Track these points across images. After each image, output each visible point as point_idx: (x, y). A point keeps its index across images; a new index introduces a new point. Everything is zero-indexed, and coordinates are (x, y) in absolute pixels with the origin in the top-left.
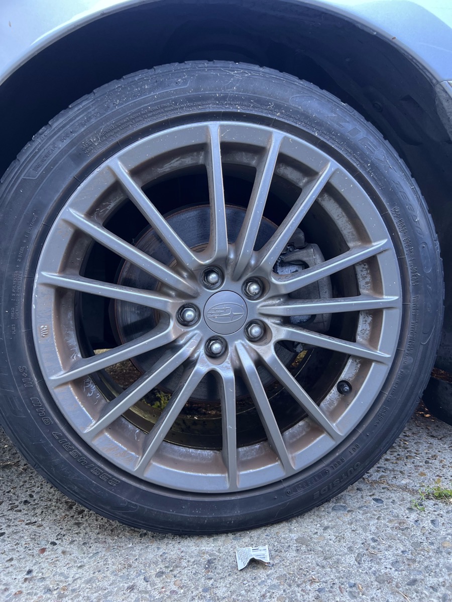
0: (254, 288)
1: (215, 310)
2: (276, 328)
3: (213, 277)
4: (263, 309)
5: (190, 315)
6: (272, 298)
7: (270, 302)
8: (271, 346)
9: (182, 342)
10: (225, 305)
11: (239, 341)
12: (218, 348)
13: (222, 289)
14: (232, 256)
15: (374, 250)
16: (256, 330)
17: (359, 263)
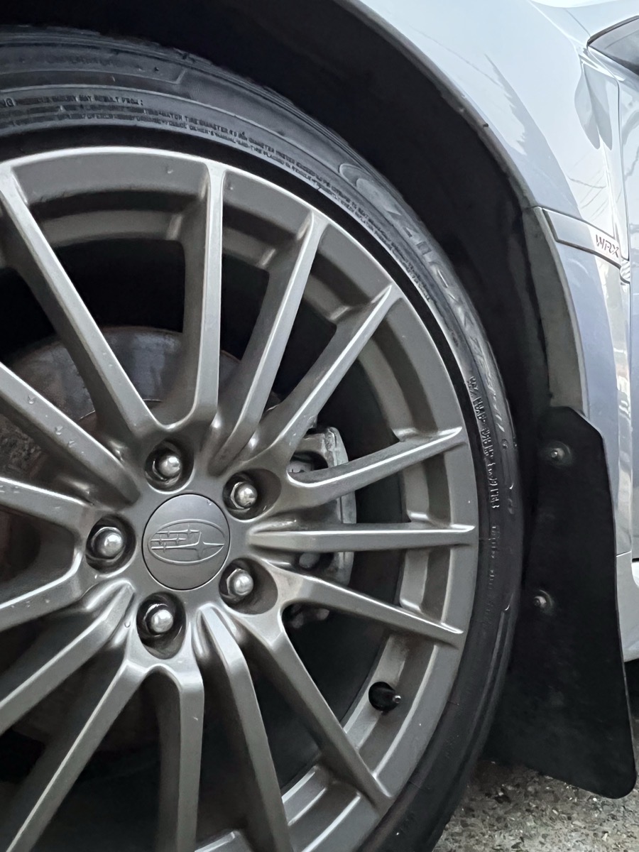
0: (247, 493)
1: (168, 535)
2: (285, 576)
3: (172, 463)
4: (262, 538)
5: (115, 543)
6: (279, 516)
7: (275, 524)
8: (276, 613)
9: (91, 605)
10: (188, 525)
11: (210, 605)
12: (166, 621)
13: (186, 489)
14: (217, 424)
15: (442, 443)
16: (243, 582)
17: (410, 468)
